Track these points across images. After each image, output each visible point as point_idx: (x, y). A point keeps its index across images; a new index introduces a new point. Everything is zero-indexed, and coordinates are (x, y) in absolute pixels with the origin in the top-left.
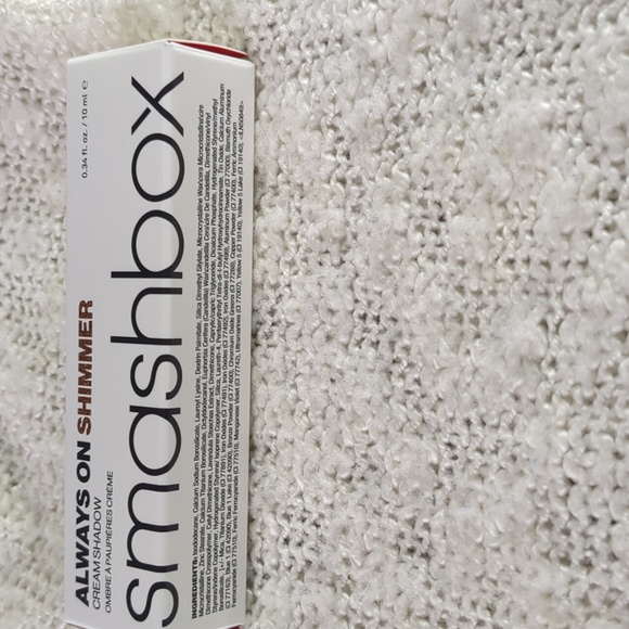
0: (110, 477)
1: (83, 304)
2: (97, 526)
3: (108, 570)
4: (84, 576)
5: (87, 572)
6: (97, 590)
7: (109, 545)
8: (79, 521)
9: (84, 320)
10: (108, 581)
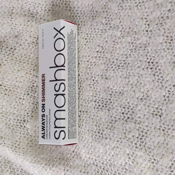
1: (43, 75)
2: (47, 121)
3: (50, 130)
4: (44, 133)
5: (44, 132)
6: (47, 135)
7: (50, 124)
8: (42, 121)
9: (43, 78)
10: (50, 132)
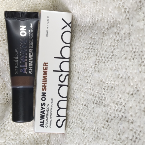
0: (52, 99)
1: (44, 63)
2: (48, 110)
3: (51, 119)
4: (43, 121)
5: (44, 120)
6: (47, 123)
7: (51, 113)
8: (41, 110)
9: (45, 67)
10: (51, 121)
